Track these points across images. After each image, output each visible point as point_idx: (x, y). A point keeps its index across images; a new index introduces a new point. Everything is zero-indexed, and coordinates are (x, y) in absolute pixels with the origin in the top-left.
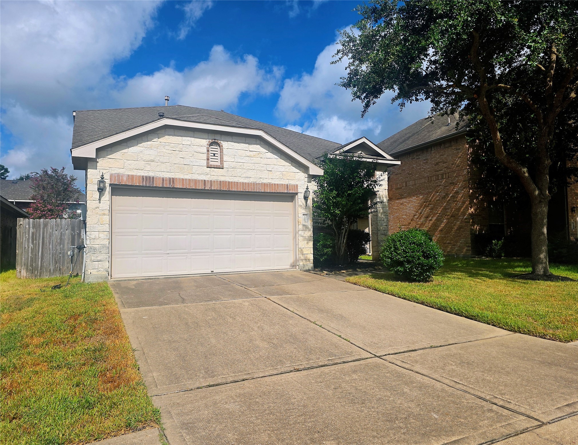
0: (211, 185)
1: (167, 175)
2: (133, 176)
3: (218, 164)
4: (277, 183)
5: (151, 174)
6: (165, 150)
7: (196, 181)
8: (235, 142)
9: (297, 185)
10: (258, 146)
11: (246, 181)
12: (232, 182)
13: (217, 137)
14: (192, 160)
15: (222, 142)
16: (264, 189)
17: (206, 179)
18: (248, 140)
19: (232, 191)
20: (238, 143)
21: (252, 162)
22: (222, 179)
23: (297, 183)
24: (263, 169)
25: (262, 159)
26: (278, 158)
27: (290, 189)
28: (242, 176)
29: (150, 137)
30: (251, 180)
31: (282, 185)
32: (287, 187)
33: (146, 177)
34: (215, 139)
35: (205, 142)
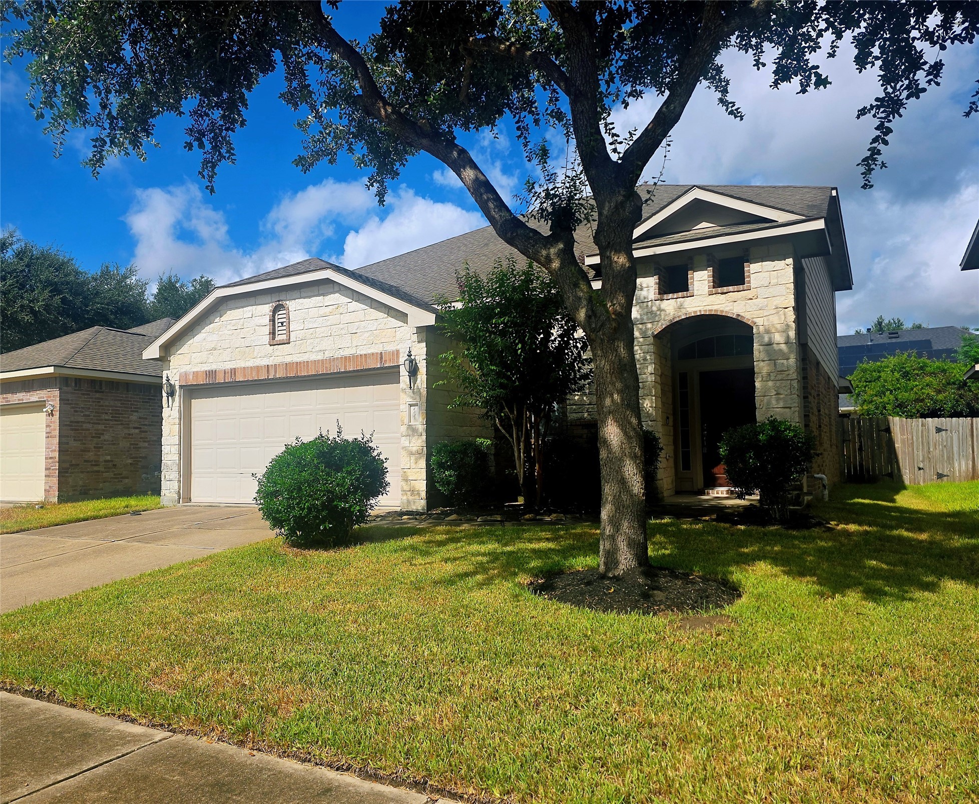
0: (276, 372)
1: (229, 366)
2: (197, 372)
3: (284, 337)
4: (365, 353)
5: (213, 367)
6: (226, 332)
7: (258, 368)
8: (304, 298)
9: (398, 351)
10: (337, 295)
11: (320, 357)
12: (300, 362)
13: (282, 296)
14: (253, 338)
15: (287, 302)
16: (345, 366)
17: (270, 364)
18: (322, 289)
19: (301, 377)
20: (310, 297)
21: (328, 324)
22: (288, 359)
23: (398, 347)
24: (343, 332)
25: (342, 316)
26: (367, 307)
27: (386, 361)
28: (314, 350)
29: (211, 318)
30: (328, 355)
31: (373, 354)
32: (381, 358)
33: (209, 372)
34: (279, 301)
35: (266, 309)
